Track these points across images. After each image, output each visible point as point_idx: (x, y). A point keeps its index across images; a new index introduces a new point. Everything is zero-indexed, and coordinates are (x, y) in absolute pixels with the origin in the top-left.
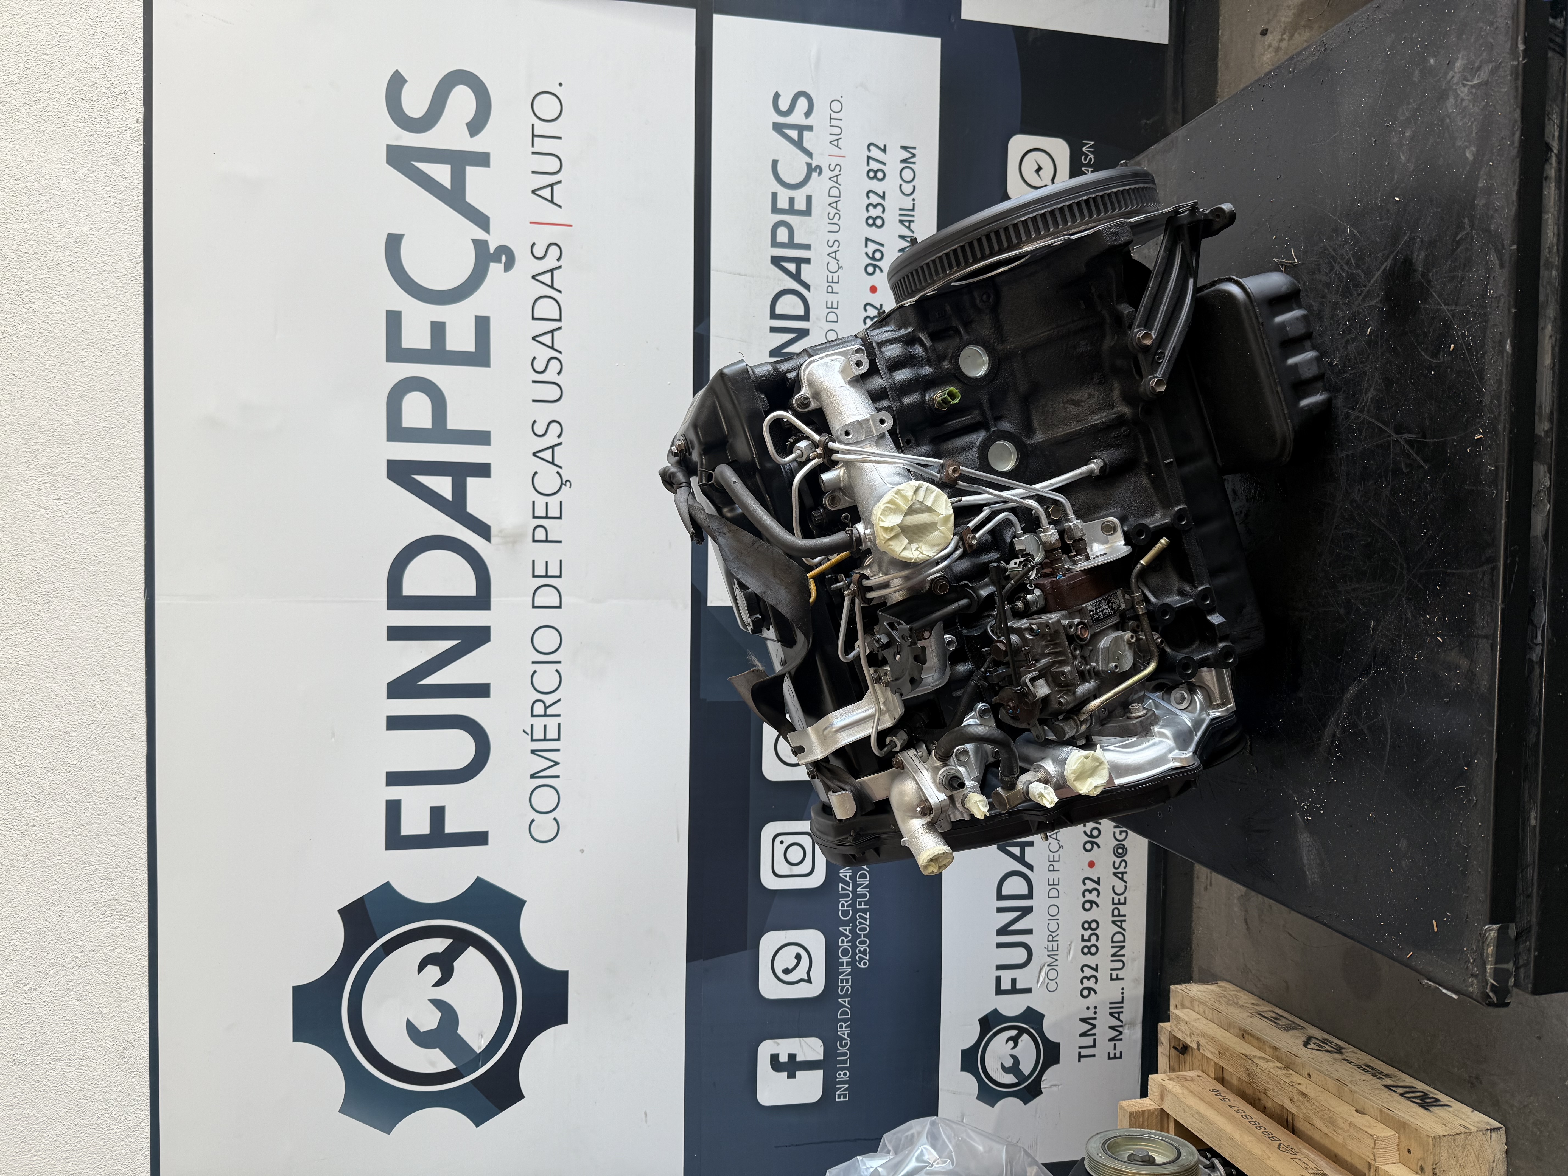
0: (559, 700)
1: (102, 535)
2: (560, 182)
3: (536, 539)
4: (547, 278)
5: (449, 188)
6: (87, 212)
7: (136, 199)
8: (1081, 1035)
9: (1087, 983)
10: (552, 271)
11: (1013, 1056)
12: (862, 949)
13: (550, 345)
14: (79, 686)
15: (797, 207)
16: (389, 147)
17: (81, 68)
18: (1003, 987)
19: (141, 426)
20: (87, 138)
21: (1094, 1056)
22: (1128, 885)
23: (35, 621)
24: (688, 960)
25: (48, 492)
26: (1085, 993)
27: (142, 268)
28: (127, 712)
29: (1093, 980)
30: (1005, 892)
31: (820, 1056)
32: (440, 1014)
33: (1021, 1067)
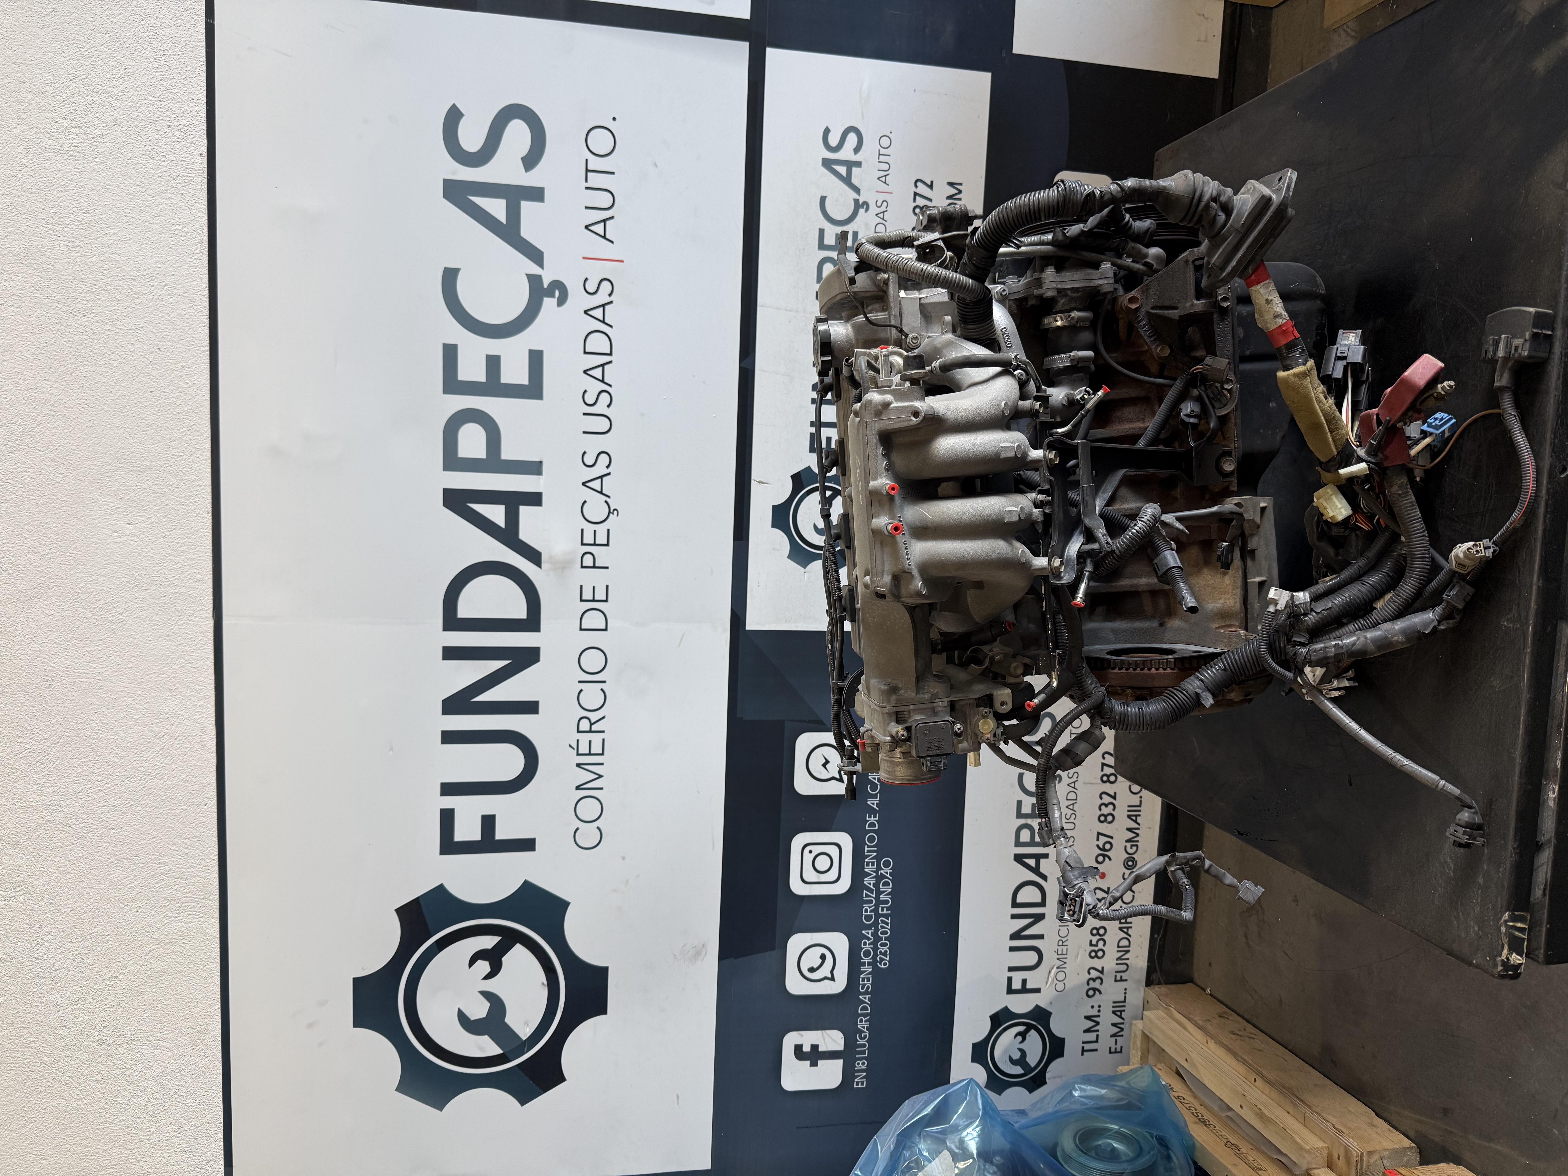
0: (604, 718)
1: (173, 558)
2: (612, 218)
3: (584, 565)
4: (598, 313)
5: (504, 222)
7: (201, 232)
8: (1086, 1031)
9: (1092, 984)
10: (603, 306)
11: (1020, 1050)
12: (883, 951)
13: (601, 378)
16: (444, 180)
18: (1014, 987)
19: (208, 454)
20: (153, 172)
21: (1096, 1050)
23: (110, 639)
24: (721, 958)
25: (120, 517)
26: (1091, 993)
27: (207, 300)
28: (197, 725)
29: (1098, 981)
30: (1019, 900)
31: (841, 1047)
32: (489, 1005)
33: (1027, 1060)
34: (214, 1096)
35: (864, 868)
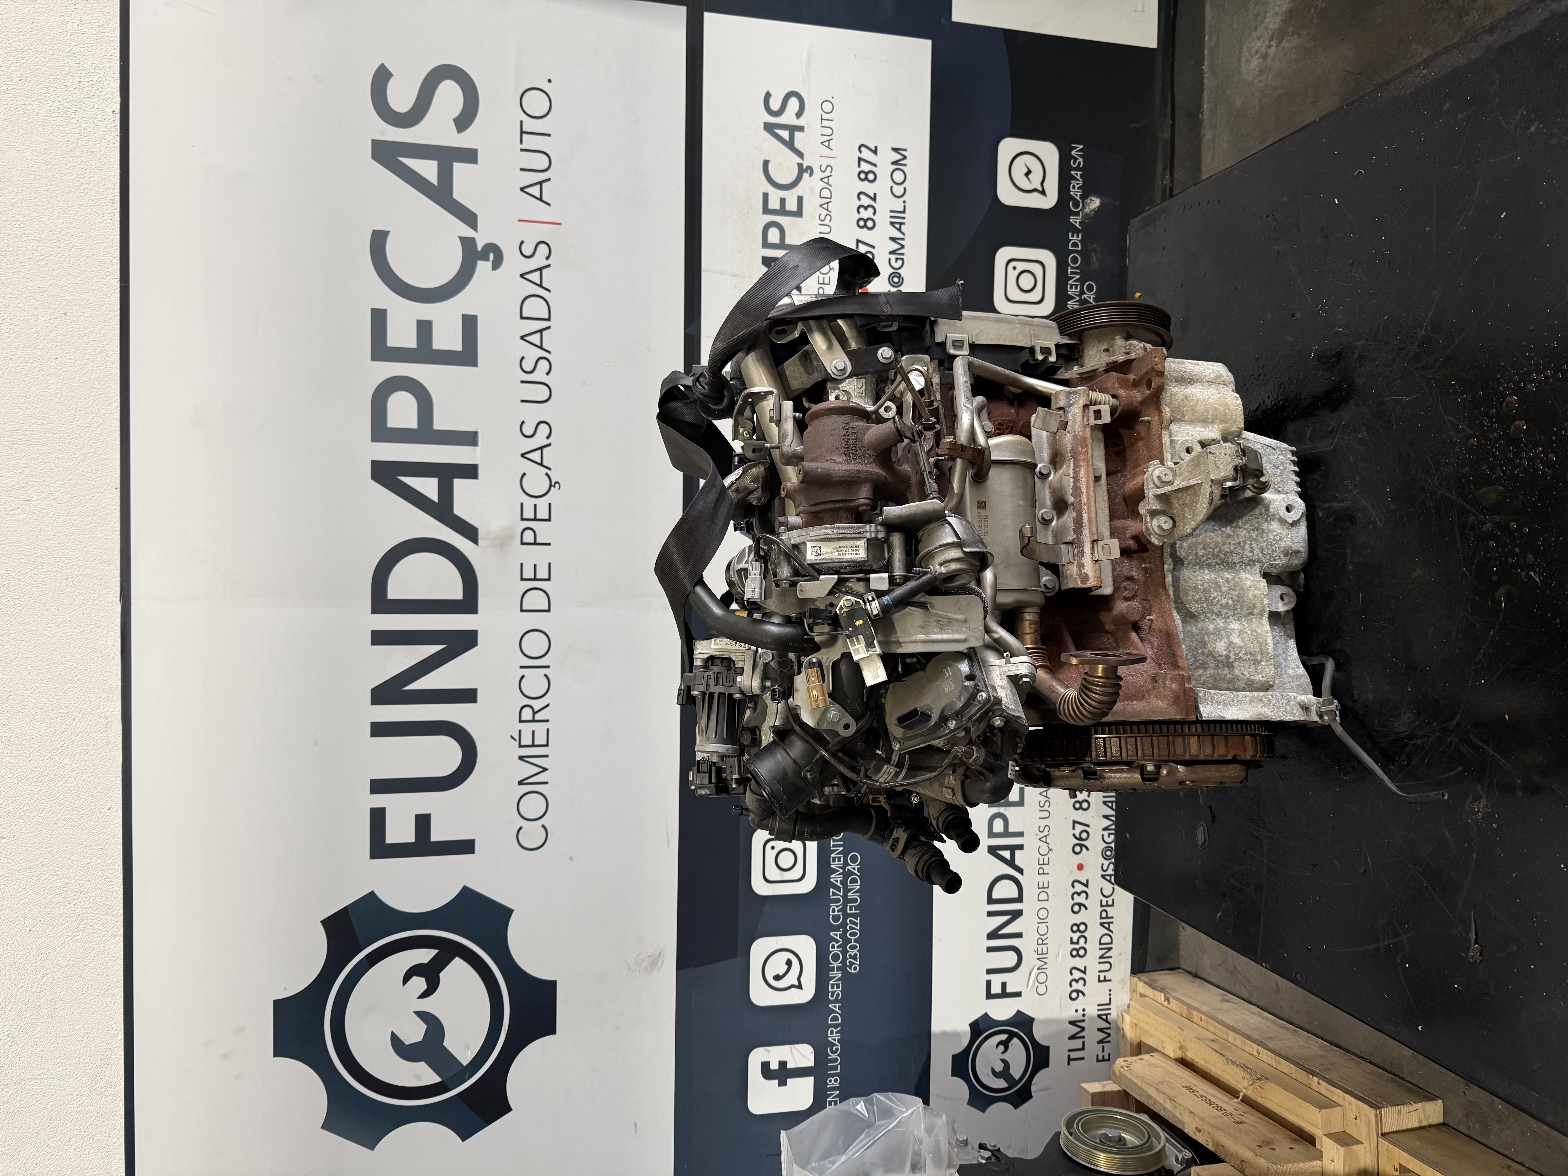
0: (548, 705)
1: (76, 537)
2: (549, 180)
3: (525, 541)
4: (535, 277)
5: (436, 184)
7: (112, 191)
8: (1070, 1038)
9: (1076, 986)
10: (540, 269)
11: (1003, 1061)
12: (852, 954)
13: (539, 344)
15: (788, 208)
16: (373, 141)
18: (993, 991)
21: (1083, 1059)
24: (679, 968)
25: (19, 492)
26: (1074, 995)
27: (119, 261)
28: (102, 720)
29: (1081, 982)
30: (995, 896)
31: (811, 1063)
32: (426, 1026)
33: (1011, 1071)
35: (830, 864)
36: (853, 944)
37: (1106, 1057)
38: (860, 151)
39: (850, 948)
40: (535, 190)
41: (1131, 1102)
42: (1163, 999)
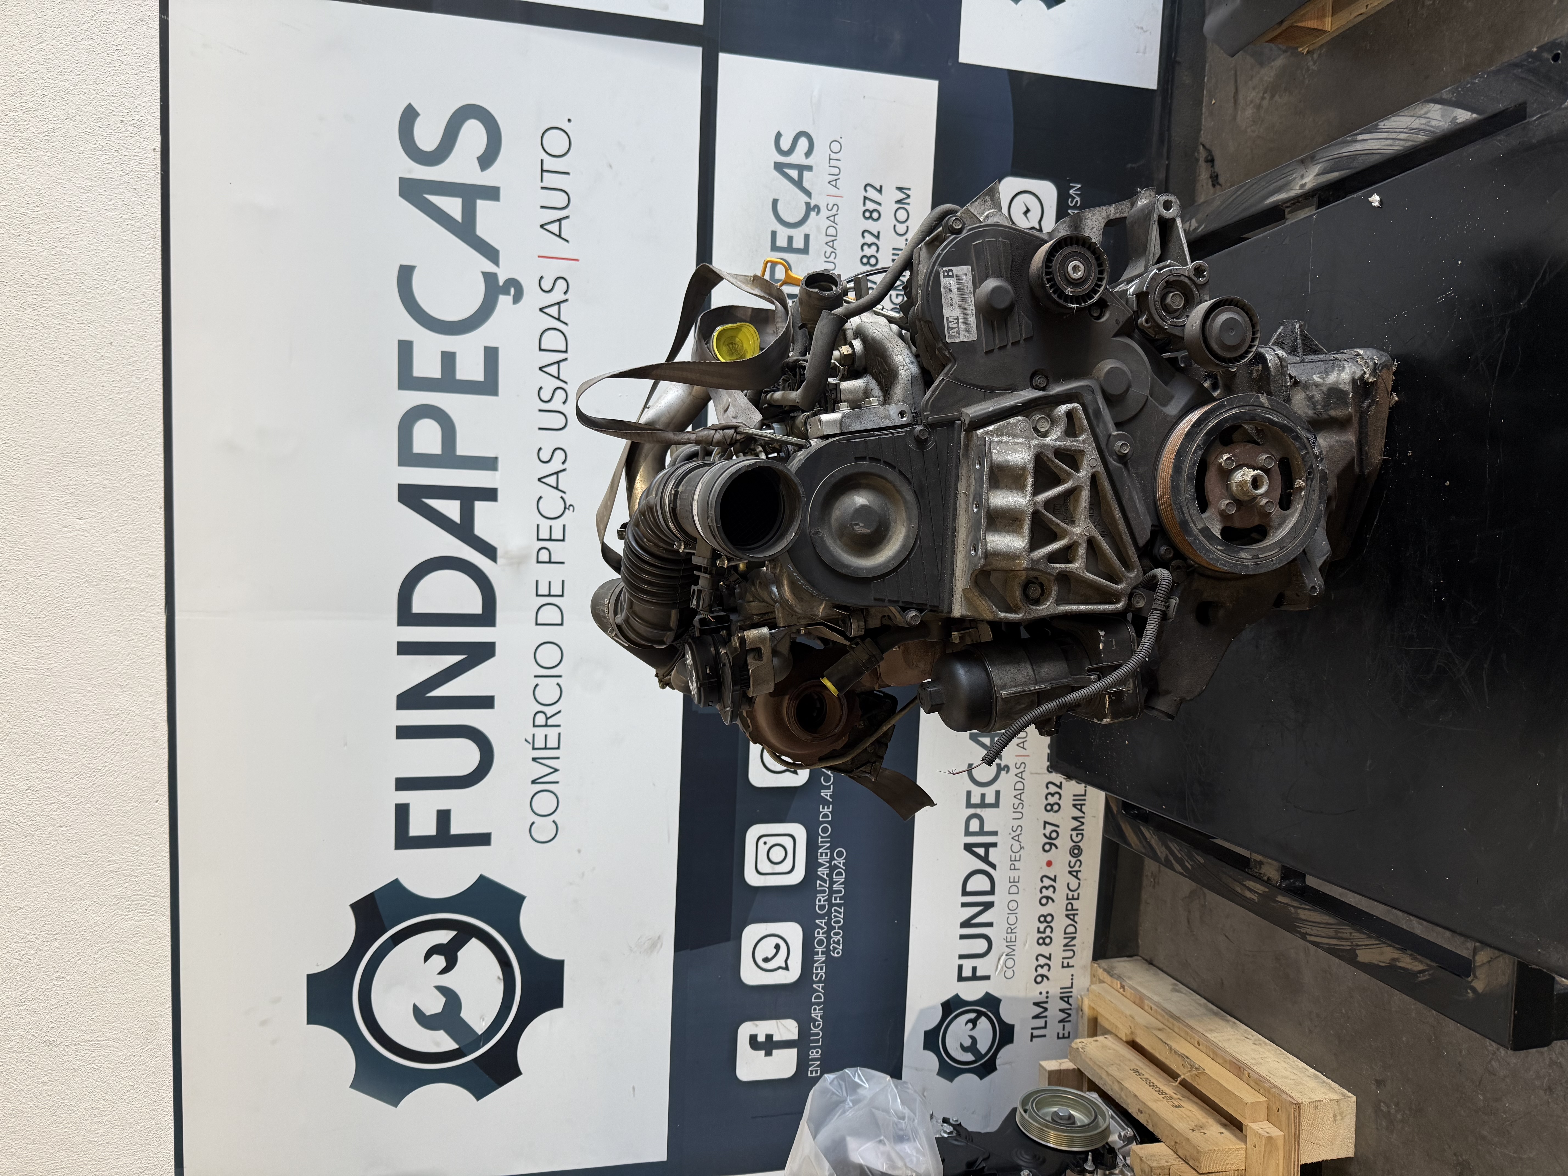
0: (559, 712)
1: (124, 553)
2: (567, 217)
3: (540, 560)
4: (553, 311)
5: (460, 221)
6: (105, 240)
7: (153, 227)
8: (1034, 1017)
9: (1040, 971)
10: (559, 304)
11: (971, 1037)
12: (836, 940)
13: (556, 375)
14: (102, 696)
15: (795, 245)
16: (401, 179)
17: (98, 96)
18: (964, 974)
19: (160, 449)
20: (105, 166)
21: (1044, 1036)
22: (1081, 883)
23: (59, 634)
24: (676, 950)
25: (70, 511)
26: (1039, 979)
27: (160, 295)
28: (148, 721)
29: (1046, 968)
30: (969, 889)
31: (795, 1036)
32: (444, 999)
33: (978, 1046)
34: (164, 1096)
35: (818, 859)
36: (837, 930)
37: (1066, 1035)
38: (866, 190)
39: (834, 934)
40: (554, 227)
41: (1084, 1080)
42: (1119, 986)
